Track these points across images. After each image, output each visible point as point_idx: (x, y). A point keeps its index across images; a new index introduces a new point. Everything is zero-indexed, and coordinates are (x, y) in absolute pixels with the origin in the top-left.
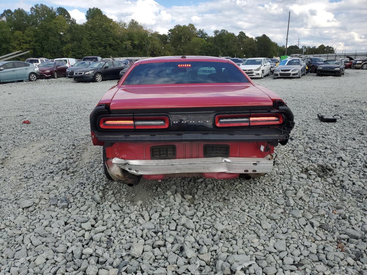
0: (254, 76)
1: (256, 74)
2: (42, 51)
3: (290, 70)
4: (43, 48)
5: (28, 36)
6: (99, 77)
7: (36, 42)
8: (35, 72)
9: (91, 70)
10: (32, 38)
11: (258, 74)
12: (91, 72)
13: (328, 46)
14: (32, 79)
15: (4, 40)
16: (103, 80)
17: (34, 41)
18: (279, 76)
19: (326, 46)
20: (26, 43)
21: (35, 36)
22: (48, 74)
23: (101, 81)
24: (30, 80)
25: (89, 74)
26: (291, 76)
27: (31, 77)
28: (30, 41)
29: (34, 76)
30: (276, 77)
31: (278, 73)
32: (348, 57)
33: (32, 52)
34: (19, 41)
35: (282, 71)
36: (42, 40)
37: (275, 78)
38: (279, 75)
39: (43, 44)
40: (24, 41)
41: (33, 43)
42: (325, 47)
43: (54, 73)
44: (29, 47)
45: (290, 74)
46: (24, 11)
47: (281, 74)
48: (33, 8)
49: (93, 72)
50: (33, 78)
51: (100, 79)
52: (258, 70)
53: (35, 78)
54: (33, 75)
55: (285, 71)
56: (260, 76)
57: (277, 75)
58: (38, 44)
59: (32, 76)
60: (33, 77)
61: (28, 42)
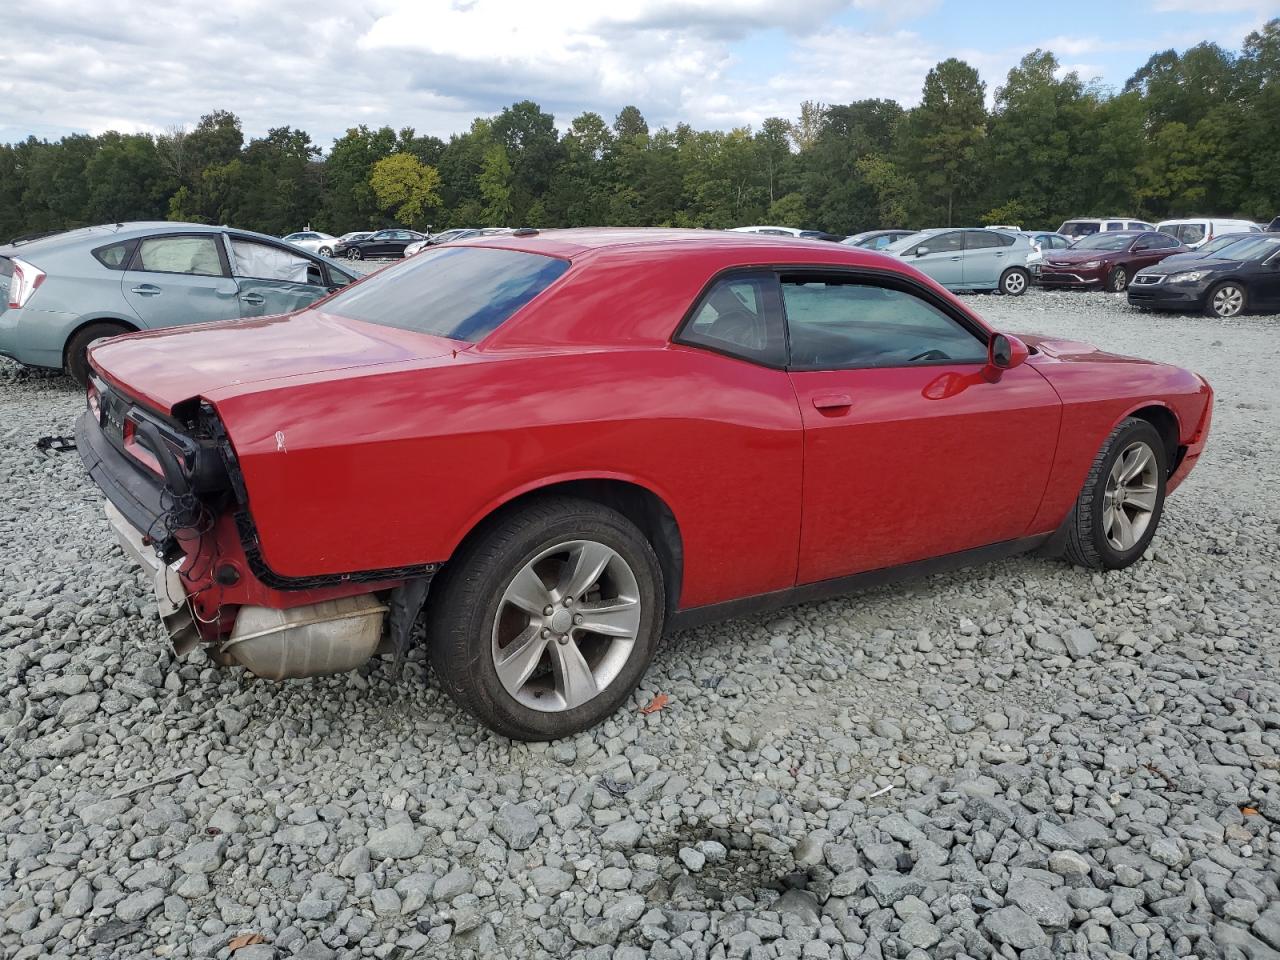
2: (1240, 192)
4: (1250, 178)
5: (1204, 139)
6: (1230, 299)
7: (1229, 157)
8: (1027, 266)
9: (1200, 269)
10: (1218, 144)
12: (1194, 277)
14: (1011, 289)
15: (1116, 156)
16: (1246, 312)
17: (1220, 156)
20: (1191, 163)
21: (1233, 136)
22: (1088, 274)
23: (1237, 315)
24: (1002, 291)
25: (1186, 284)
27: (1008, 281)
28: (1207, 157)
29: (1018, 278)
33: (1203, 194)
34: (1168, 157)
36: (1253, 151)
39: (1254, 165)
40: (1183, 155)
41: (1215, 163)
43: (1115, 272)
44: (1195, 177)
46: (1218, 50)
48: (1255, 36)
49: (1207, 277)
50: (1015, 283)
51: (1234, 307)
53: (1020, 284)
54: (1014, 276)
58: (1232, 164)
59: (1012, 279)
60: (1017, 281)
61: (1199, 159)
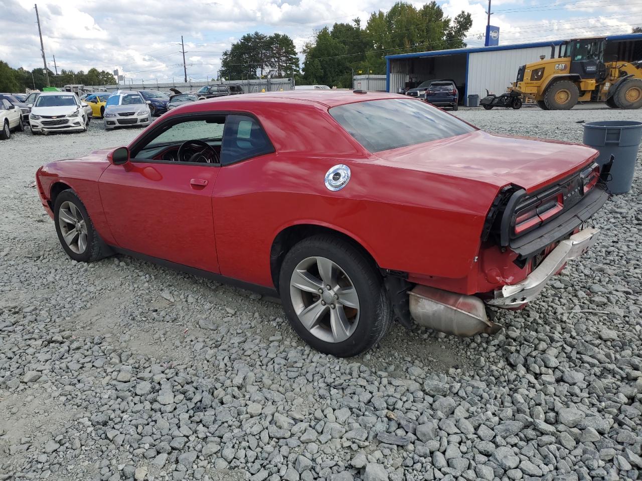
0: (71, 128)
1: (74, 124)
3: (134, 113)
11: (78, 123)
13: (103, 72)
18: (118, 125)
19: (100, 70)
26: (139, 123)
30: (112, 126)
31: (114, 119)
32: (172, 90)
35: (121, 115)
37: (108, 130)
38: (117, 122)
42: (99, 74)
45: (135, 120)
47: (120, 121)
52: (75, 115)
55: (127, 116)
56: (82, 127)
57: (113, 123)
